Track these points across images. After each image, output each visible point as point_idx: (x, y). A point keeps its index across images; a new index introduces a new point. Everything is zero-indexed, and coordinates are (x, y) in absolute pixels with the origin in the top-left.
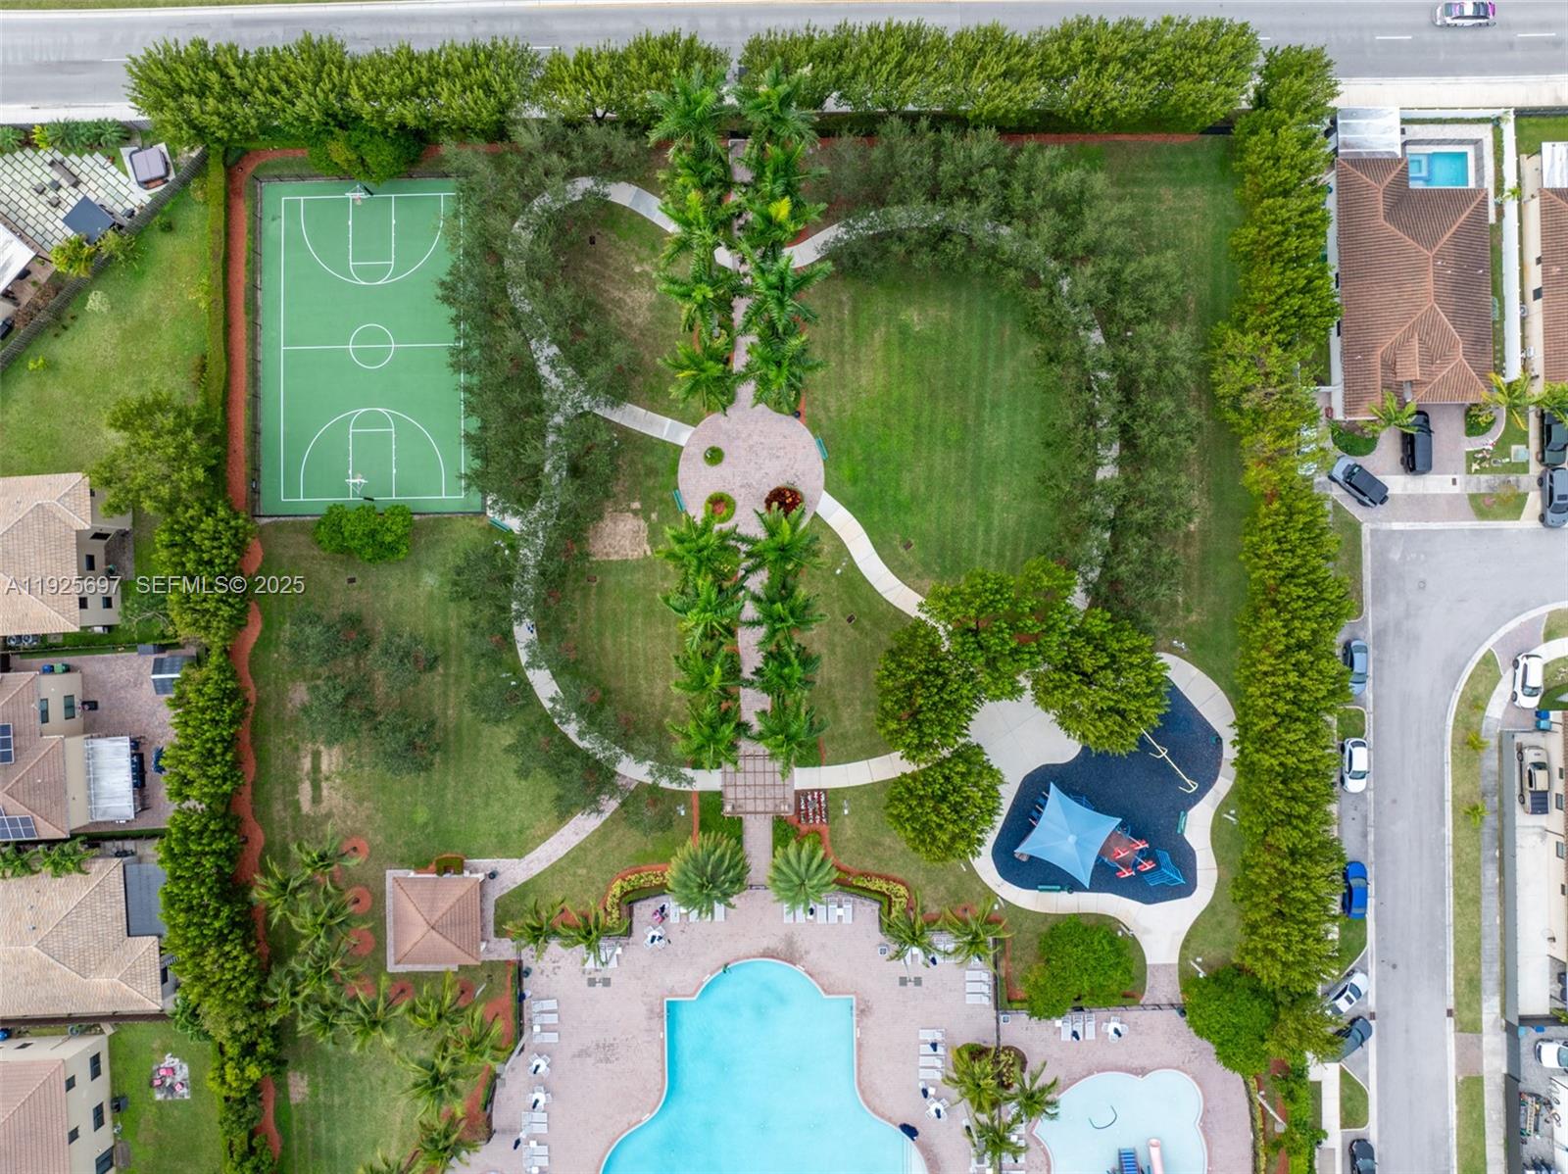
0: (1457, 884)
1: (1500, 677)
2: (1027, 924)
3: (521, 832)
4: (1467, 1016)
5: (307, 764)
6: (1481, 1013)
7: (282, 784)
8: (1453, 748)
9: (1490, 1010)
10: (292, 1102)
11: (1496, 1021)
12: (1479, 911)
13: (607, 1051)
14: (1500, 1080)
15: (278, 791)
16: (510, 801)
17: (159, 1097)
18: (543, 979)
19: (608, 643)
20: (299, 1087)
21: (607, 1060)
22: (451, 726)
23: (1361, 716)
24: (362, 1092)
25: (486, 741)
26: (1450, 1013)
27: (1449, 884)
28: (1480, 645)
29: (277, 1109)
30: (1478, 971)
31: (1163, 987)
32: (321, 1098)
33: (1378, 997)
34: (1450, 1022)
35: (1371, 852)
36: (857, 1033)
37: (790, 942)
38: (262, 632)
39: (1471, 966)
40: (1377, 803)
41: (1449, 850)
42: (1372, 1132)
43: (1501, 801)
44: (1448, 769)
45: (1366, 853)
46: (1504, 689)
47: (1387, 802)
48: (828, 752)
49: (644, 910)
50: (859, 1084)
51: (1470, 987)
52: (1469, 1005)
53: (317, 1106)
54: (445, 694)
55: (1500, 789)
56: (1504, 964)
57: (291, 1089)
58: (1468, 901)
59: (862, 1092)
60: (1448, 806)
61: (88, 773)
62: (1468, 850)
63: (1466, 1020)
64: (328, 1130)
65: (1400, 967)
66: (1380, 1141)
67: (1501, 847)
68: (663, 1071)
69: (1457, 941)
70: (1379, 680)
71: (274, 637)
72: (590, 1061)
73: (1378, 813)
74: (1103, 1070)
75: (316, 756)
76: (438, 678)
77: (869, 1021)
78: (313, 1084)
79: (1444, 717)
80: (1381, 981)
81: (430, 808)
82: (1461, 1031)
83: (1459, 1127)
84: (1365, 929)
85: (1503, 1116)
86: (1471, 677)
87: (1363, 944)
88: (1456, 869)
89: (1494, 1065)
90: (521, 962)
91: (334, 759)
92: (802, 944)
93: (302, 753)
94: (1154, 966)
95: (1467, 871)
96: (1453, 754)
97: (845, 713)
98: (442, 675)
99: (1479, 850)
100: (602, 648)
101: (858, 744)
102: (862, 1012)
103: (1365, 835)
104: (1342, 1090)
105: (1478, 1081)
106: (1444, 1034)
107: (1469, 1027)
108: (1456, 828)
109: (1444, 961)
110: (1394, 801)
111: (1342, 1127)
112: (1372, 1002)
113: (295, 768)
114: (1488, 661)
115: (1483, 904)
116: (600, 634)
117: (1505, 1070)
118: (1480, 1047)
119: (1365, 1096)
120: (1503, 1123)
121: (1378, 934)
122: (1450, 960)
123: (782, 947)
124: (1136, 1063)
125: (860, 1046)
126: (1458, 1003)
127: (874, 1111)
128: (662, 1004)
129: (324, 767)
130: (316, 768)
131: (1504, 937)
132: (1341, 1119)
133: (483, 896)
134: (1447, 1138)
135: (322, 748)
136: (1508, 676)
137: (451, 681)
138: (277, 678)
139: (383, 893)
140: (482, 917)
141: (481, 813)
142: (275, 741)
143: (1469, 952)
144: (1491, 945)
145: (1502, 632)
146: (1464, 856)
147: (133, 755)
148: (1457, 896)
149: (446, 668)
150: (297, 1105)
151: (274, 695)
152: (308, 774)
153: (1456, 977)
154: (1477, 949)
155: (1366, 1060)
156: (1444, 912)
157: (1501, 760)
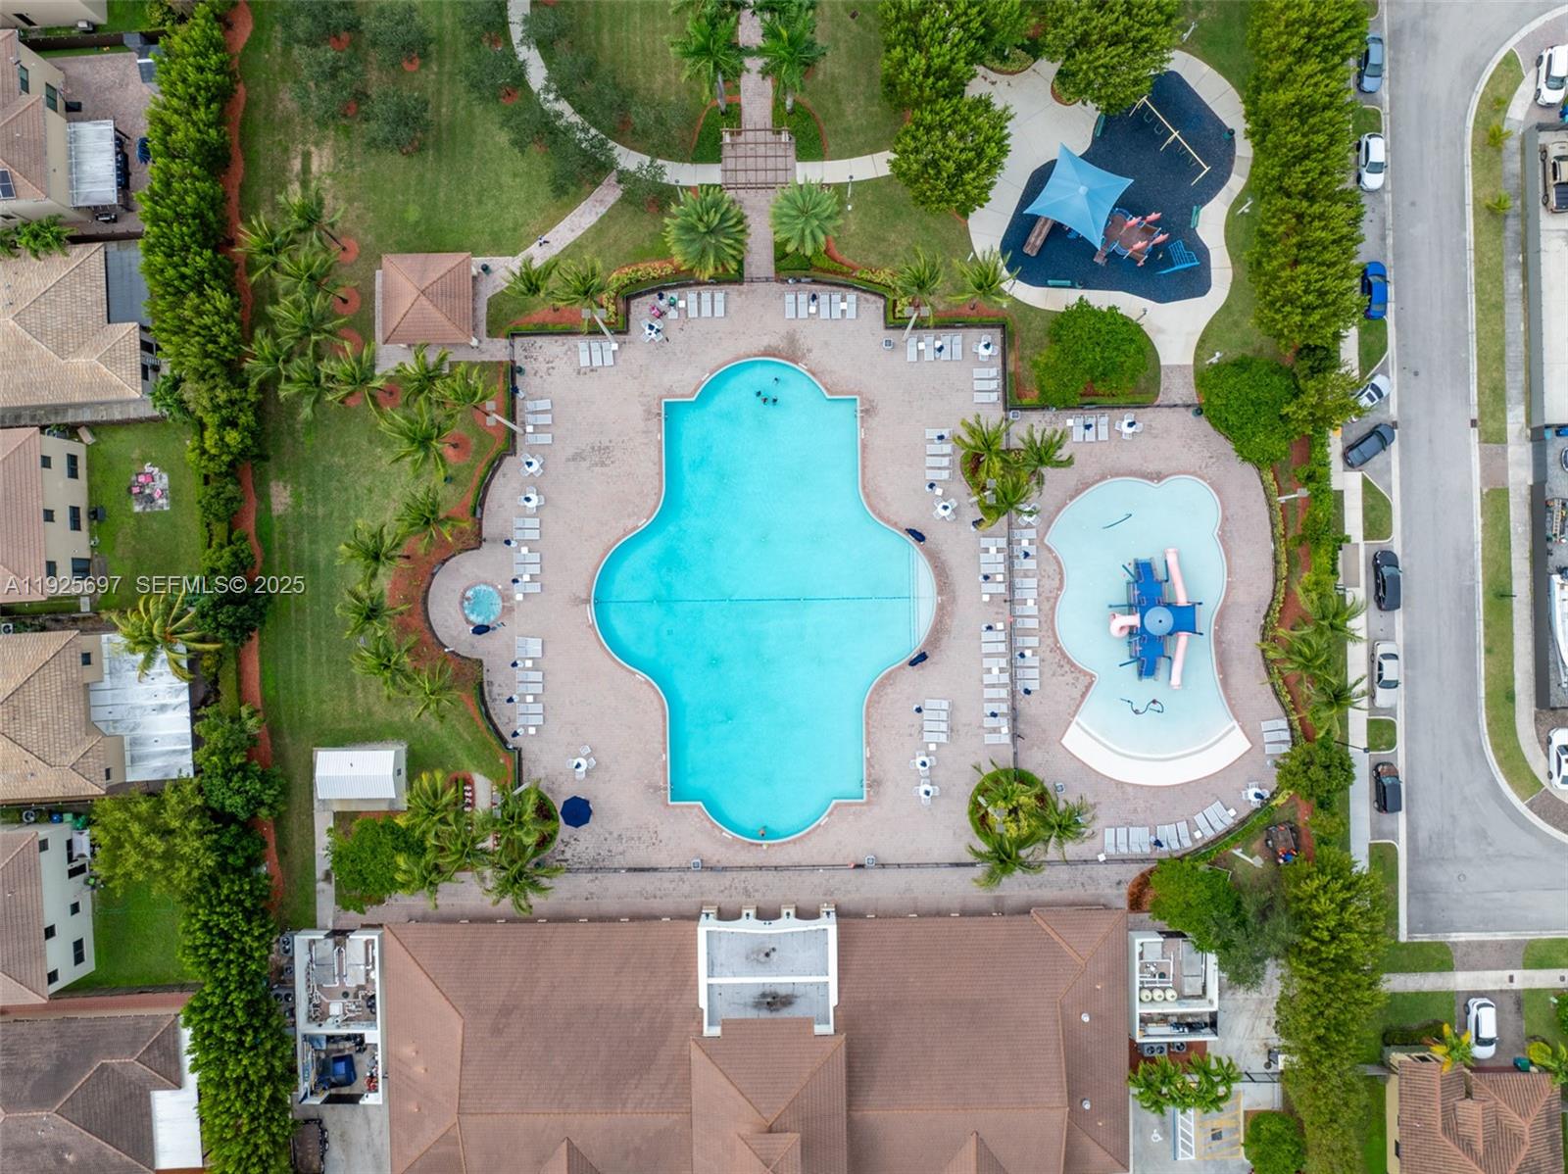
0: (1479, 289)
1: (1523, 77)
2: (1037, 323)
3: (515, 230)
4: (1491, 426)
5: (297, 165)
6: (1505, 422)
7: (271, 185)
8: (1473, 150)
9: (1515, 419)
10: (275, 513)
11: (1521, 430)
12: (1502, 317)
13: (602, 454)
14: (1525, 492)
15: (266, 191)
16: (504, 199)
17: (137, 508)
18: (537, 380)
19: (606, 39)
20: (281, 497)
21: (603, 464)
22: (444, 124)
23: (1378, 115)
24: (347, 501)
25: (479, 138)
26: (1474, 423)
27: (1471, 289)
28: (1502, 45)
29: (257, 521)
30: (1503, 379)
31: (1179, 387)
32: (305, 508)
33: (1400, 406)
34: (1474, 433)
35: (1390, 256)
36: (861, 434)
37: (792, 339)
38: (253, 32)
39: (1495, 375)
40: (1394, 205)
41: (1471, 255)
42: (1396, 544)
43: (1524, 206)
44: (1469, 172)
45: (1385, 256)
46: (1526, 90)
47: (1406, 204)
48: (832, 144)
49: (641, 308)
50: (864, 488)
51: (1494, 397)
52: (1493, 416)
53: (300, 516)
54: (439, 92)
55: (1522, 192)
56: (1529, 372)
57: (273, 500)
58: (1491, 308)
59: (867, 496)
60: (1469, 210)
61: (70, 157)
62: (1491, 254)
63: (1490, 430)
64: (312, 542)
65: (1423, 374)
66: (1403, 555)
67: (1524, 251)
68: (660, 474)
69: (1480, 349)
70: (1395, 80)
71: (265, 37)
72: (585, 464)
73: (1396, 216)
74: (1117, 475)
75: (307, 157)
76: (433, 77)
77: (874, 422)
78: (296, 495)
79: (1464, 119)
80: (1402, 387)
81: (422, 206)
82: (1486, 441)
83: (1484, 539)
84: (1385, 333)
85: (1528, 528)
86: (1492, 77)
87: (1384, 349)
88: (1478, 274)
89: (1520, 476)
90: (513, 362)
91: (325, 161)
92: (805, 341)
93: (293, 155)
94: (1168, 367)
95: (1489, 276)
96: (1473, 156)
97: (849, 108)
98: (436, 74)
99: (1502, 254)
100: (600, 44)
101: (861, 139)
102: (866, 411)
103: (1383, 238)
104: (1364, 500)
105: (1503, 493)
106: (1469, 444)
107: (1494, 438)
108: (1477, 232)
109: (1467, 369)
110: (1413, 204)
111: (1366, 538)
112: (1393, 411)
113: (284, 170)
114: (1510, 60)
115: (1507, 310)
116: (598, 31)
117: (1530, 482)
118: (1505, 458)
119: (1389, 506)
120: (1529, 536)
121: (1398, 340)
122: (1474, 368)
123: (783, 345)
124: (1151, 467)
125: (864, 446)
126: (1482, 413)
127: (880, 516)
128: (659, 405)
129: (314, 168)
130: (306, 169)
131: (1528, 344)
132: (1365, 529)
133: (475, 294)
134: (1473, 551)
135: (313, 149)
136: (1530, 76)
137: (445, 78)
138: (268, 79)
139: (372, 294)
140: (474, 316)
141: (475, 212)
142: (264, 142)
143: (1492, 360)
144: (1515, 352)
145: (1524, 32)
146: (1486, 261)
147: (117, 154)
148: (1479, 301)
149: (441, 66)
150: (279, 517)
151: (265, 96)
152: (297, 176)
153: (1479, 385)
154: (1501, 357)
155: (1389, 471)
156: (1466, 318)
157: (1523, 161)
